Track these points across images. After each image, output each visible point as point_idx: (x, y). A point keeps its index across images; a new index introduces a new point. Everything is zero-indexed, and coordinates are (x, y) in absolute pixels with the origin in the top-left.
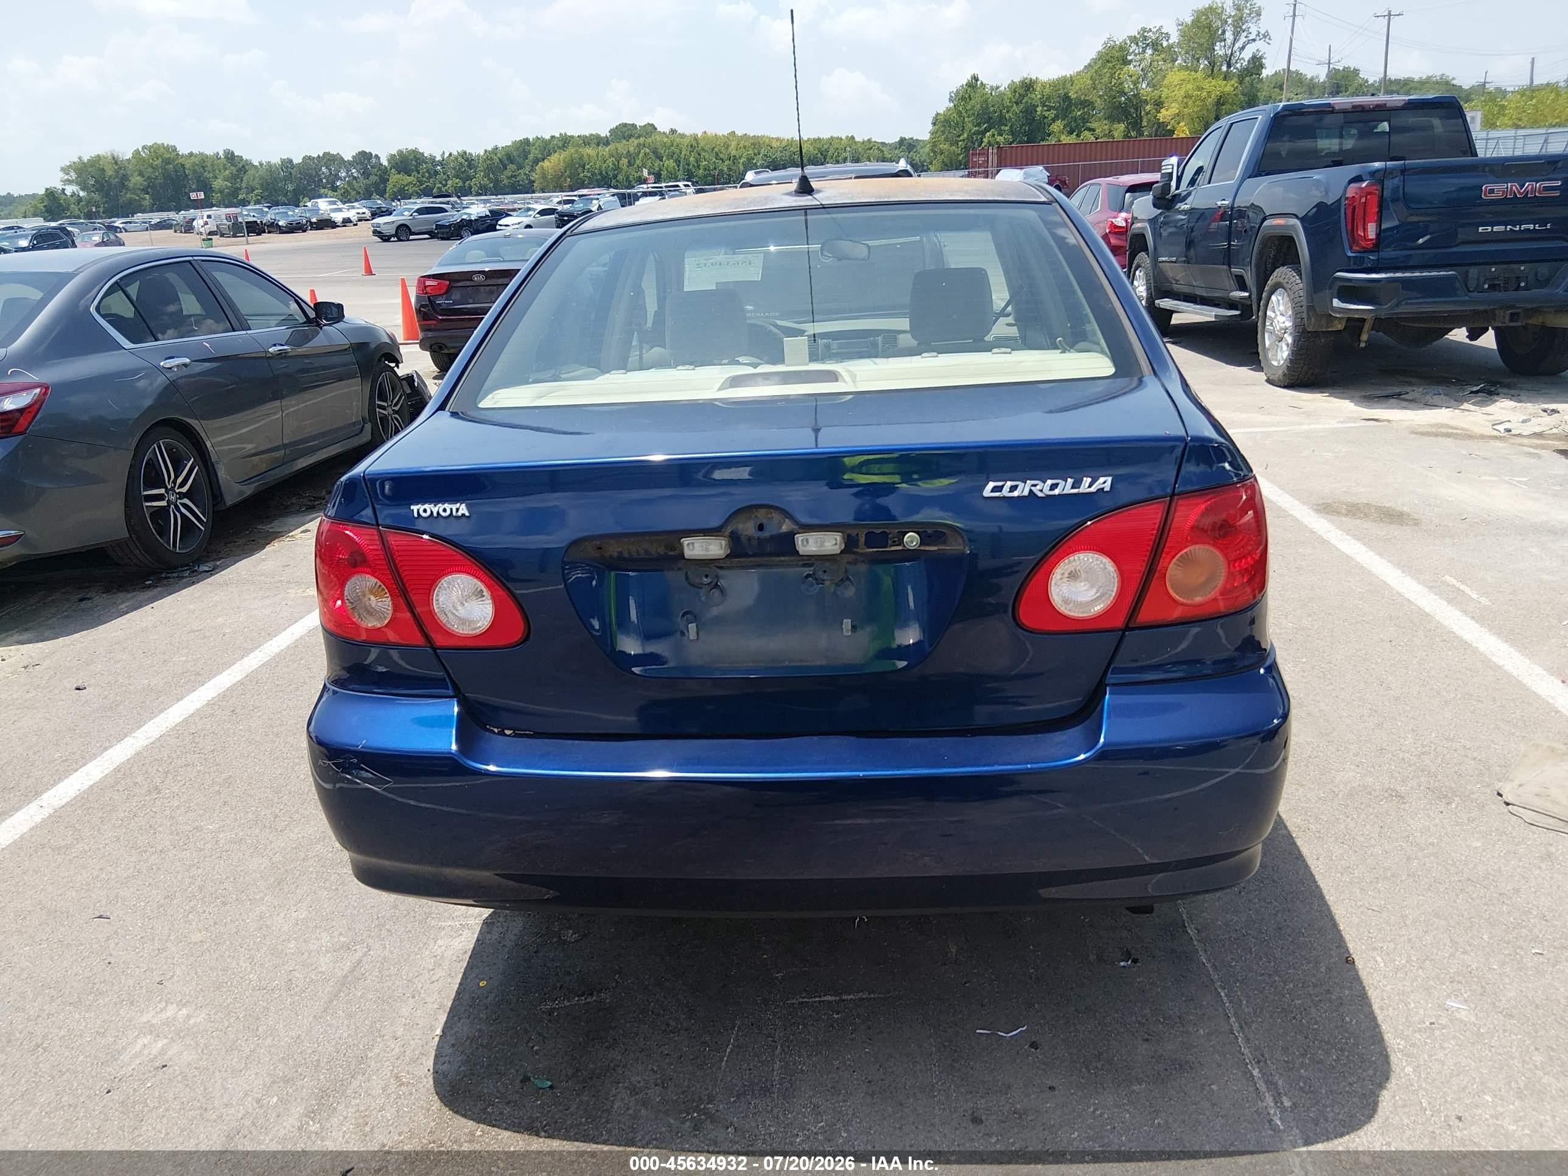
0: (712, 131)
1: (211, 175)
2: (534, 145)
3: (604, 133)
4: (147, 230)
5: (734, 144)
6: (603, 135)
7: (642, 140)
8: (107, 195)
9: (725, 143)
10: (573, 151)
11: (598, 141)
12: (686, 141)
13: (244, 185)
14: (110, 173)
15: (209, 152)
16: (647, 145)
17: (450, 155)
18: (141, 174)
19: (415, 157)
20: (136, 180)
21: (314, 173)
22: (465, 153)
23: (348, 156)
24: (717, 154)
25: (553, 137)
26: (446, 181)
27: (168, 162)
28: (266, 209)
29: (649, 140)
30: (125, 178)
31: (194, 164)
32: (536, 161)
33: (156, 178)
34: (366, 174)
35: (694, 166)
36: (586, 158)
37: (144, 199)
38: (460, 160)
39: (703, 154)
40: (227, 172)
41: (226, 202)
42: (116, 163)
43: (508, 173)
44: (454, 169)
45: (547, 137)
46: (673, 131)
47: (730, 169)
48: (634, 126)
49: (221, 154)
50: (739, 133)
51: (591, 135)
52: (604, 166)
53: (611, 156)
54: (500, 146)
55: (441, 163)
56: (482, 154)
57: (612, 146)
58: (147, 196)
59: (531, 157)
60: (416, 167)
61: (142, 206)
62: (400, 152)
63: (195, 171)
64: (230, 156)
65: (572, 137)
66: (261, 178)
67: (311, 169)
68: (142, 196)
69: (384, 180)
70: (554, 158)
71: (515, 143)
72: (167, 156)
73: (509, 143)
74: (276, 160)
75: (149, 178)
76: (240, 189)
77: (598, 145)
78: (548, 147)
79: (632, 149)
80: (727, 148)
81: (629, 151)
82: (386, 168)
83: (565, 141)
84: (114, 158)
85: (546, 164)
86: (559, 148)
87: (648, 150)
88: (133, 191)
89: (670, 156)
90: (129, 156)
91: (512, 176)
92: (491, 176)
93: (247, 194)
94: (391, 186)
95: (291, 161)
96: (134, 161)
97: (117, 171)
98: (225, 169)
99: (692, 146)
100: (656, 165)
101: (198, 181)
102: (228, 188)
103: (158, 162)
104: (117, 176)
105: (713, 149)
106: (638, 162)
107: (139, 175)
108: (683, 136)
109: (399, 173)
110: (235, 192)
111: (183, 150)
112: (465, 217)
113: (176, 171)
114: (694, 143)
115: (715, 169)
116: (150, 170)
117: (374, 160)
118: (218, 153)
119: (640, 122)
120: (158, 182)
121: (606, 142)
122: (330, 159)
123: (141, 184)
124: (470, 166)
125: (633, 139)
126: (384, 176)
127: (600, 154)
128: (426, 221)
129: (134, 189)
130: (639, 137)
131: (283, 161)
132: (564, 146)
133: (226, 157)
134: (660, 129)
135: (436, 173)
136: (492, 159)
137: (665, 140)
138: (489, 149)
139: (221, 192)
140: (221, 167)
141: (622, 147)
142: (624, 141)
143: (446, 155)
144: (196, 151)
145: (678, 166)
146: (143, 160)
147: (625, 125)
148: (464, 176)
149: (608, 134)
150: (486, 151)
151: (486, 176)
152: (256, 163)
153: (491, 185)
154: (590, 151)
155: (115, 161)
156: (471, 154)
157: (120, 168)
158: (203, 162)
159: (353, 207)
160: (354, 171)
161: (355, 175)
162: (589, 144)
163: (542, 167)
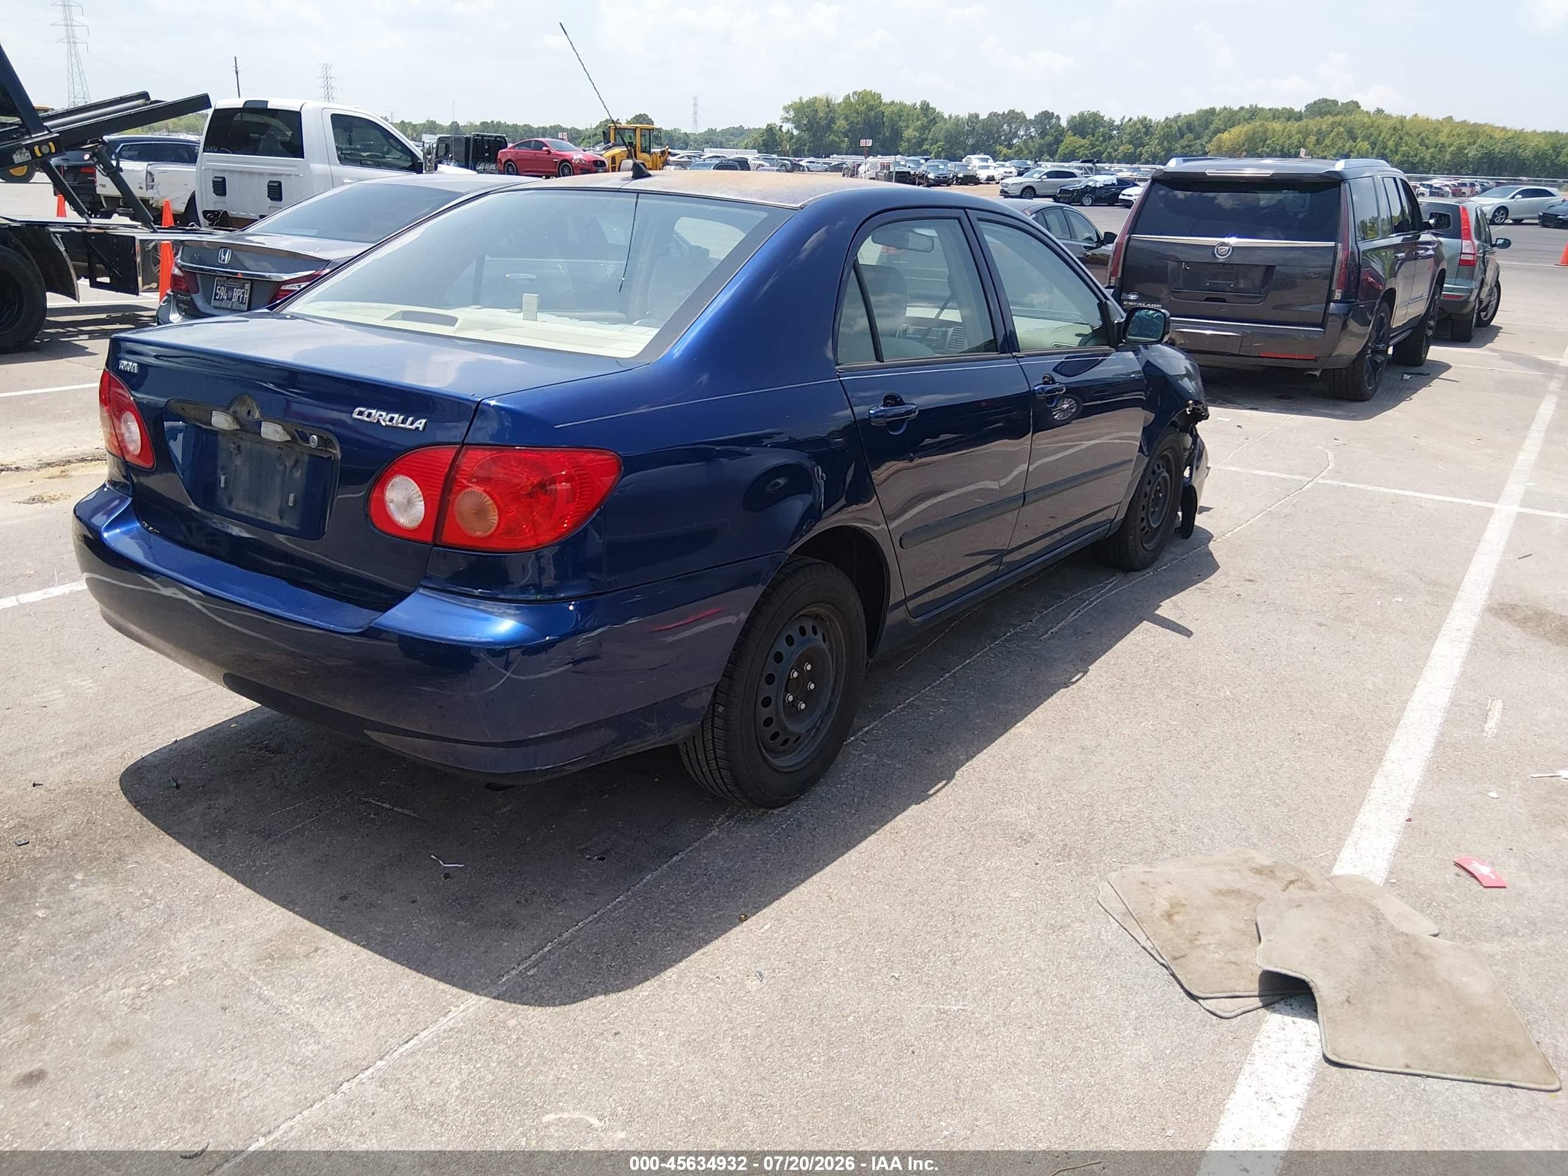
0: (1423, 114)
1: (904, 124)
2: (1219, 115)
3: (1299, 107)
4: (826, 171)
5: (1446, 131)
6: (1297, 110)
7: (1338, 118)
8: (814, 135)
9: (1435, 129)
10: (1258, 124)
11: (1290, 115)
12: (1390, 123)
13: (930, 136)
14: (821, 114)
15: (909, 102)
16: (1343, 124)
17: (1130, 120)
18: (846, 118)
19: (1094, 120)
20: (841, 124)
21: (995, 129)
22: (1145, 119)
23: (1030, 116)
24: (1422, 140)
25: (1242, 108)
26: (1118, 146)
27: (871, 108)
28: (923, 161)
29: (1347, 119)
30: (832, 121)
31: (893, 112)
32: (1218, 131)
33: (857, 124)
34: (1043, 134)
35: (1391, 151)
36: (1269, 133)
37: (844, 141)
38: (1139, 125)
39: (1406, 138)
40: (919, 123)
41: (911, 151)
42: (828, 106)
43: (1184, 142)
44: (1130, 134)
45: (1236, 108)
46: (1379, 111)
47: (1433, 157)
48: (1335, 102)
49: (918, 105)
50: (1457, 119)
51: (1285, 109)
52: (1288, 142)
53: (1299, 132)
54: (1183, 114)
55: (1118, 128)
56: (1162, 121)
57: (1303, 123)
58: (846, 139)
59: (1212, 127)
60: (1093, 130)
61: (840, 148)
62: (1082, 115)
63: (892, 120)
64: (926, 108)
65: (1262, 109)
66: (947, 131)
67: (994, 126)
68: (842, 139)
69: (1058, 141)
70: (1235, 130)
71: (1199, 112)
72: (871, 103)
73: (1193, 112)
74: (964, 115)
75: (852, 122)
76: (926, 139)
77: (1288, 120)
78: (1232, 118)
79: (1324, 127)
80: (1437, 135)
81: (1320, 129)
82: (1063, 129)
83: (1254, 113)
84: (827, 101)
85: (1225, 136)
86: (1245, 120)
87: (1342, 129)
88: (836, 133)
89: (1366, 138)
90: (840, 100)
91: (1187, 146)
92: (1165, 144)
93: (932, 145)
94: (1063, 147)
95: (977, 116)
96: (843, 105)
97: (827, 114)
98: (918, 119)
99: (1395, 128)
100: (1348, 145)
101: (892, 128)
102: (915, 137)
103: (863, 108)
104: (826, 118)
105: (1419, 134)
106: (1328, 141)
107: (845, 119)
108: (1388, 117)
109: (1075, 135)
110: (921, 142)
111: (886, 99)
112: (1090, 184)
113: (876, 118)
114: (1399, 127)
115: (1416, 156)
116: (855, 115)
117: (1054, 121)
118: (915, 104)
119: (1342, 100)
120: (858, 126)
121: (1299, 117)
122: (1014, 117)
123: (844, 128)
124: (1146, 134)
125: (1329, 116)
126: (1059, 135)
127: (1287, 130)
128: (1054, 185)
129: (837, 132)
130: (1337, 115)
131: (970, 116)
132: (1251, 118)
133: (921, 108)
134: (1364, 107)
135: (1111, 137)
136: (1171, 127)
137: (1366, 120)
138: (1171, 116)
139: (909, 141)
140: (915, 116)
141: (1313, 124)
142: (1318, 118)
143: (1126, 120)
144: (897, 101)
145: (1373, 149)
146: (851, 104)
147: (1325, 101)
148: (1138, 142)
149: (1303, 109)
150: (1167, 118)
151: (1161, 143)
152: (946, 116)
153: (1163, 153)
154: (1277, 126)
155: (828, 104)
156: (1150, 120)
157: (830, 111)
158: (902, 112)
159: (1003, 166)
160: (1033, 130)
161: (1033, 134)
162: (1279, 118)
163: (1220, 140)
